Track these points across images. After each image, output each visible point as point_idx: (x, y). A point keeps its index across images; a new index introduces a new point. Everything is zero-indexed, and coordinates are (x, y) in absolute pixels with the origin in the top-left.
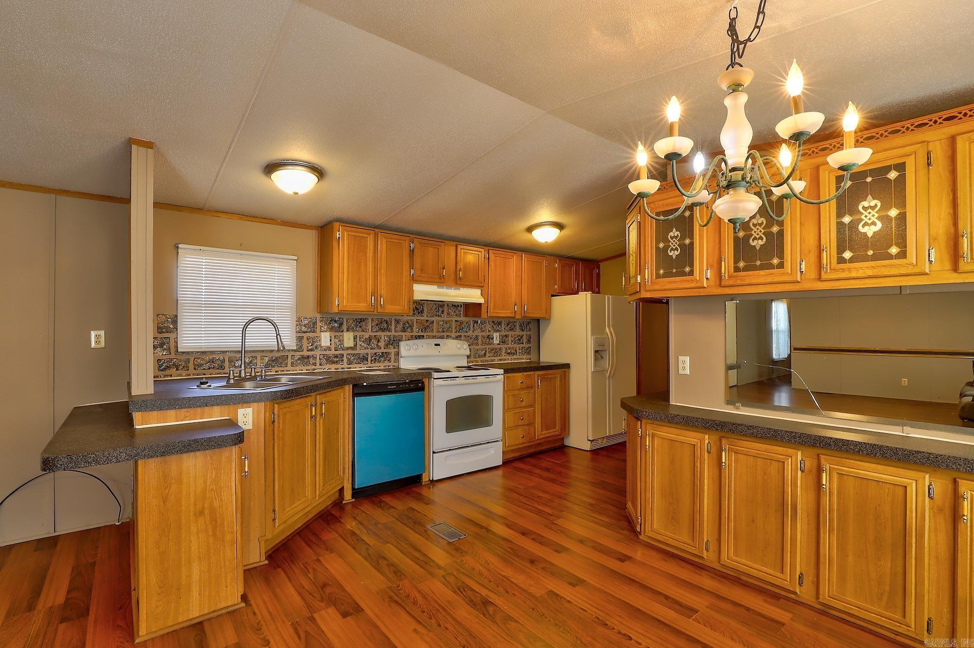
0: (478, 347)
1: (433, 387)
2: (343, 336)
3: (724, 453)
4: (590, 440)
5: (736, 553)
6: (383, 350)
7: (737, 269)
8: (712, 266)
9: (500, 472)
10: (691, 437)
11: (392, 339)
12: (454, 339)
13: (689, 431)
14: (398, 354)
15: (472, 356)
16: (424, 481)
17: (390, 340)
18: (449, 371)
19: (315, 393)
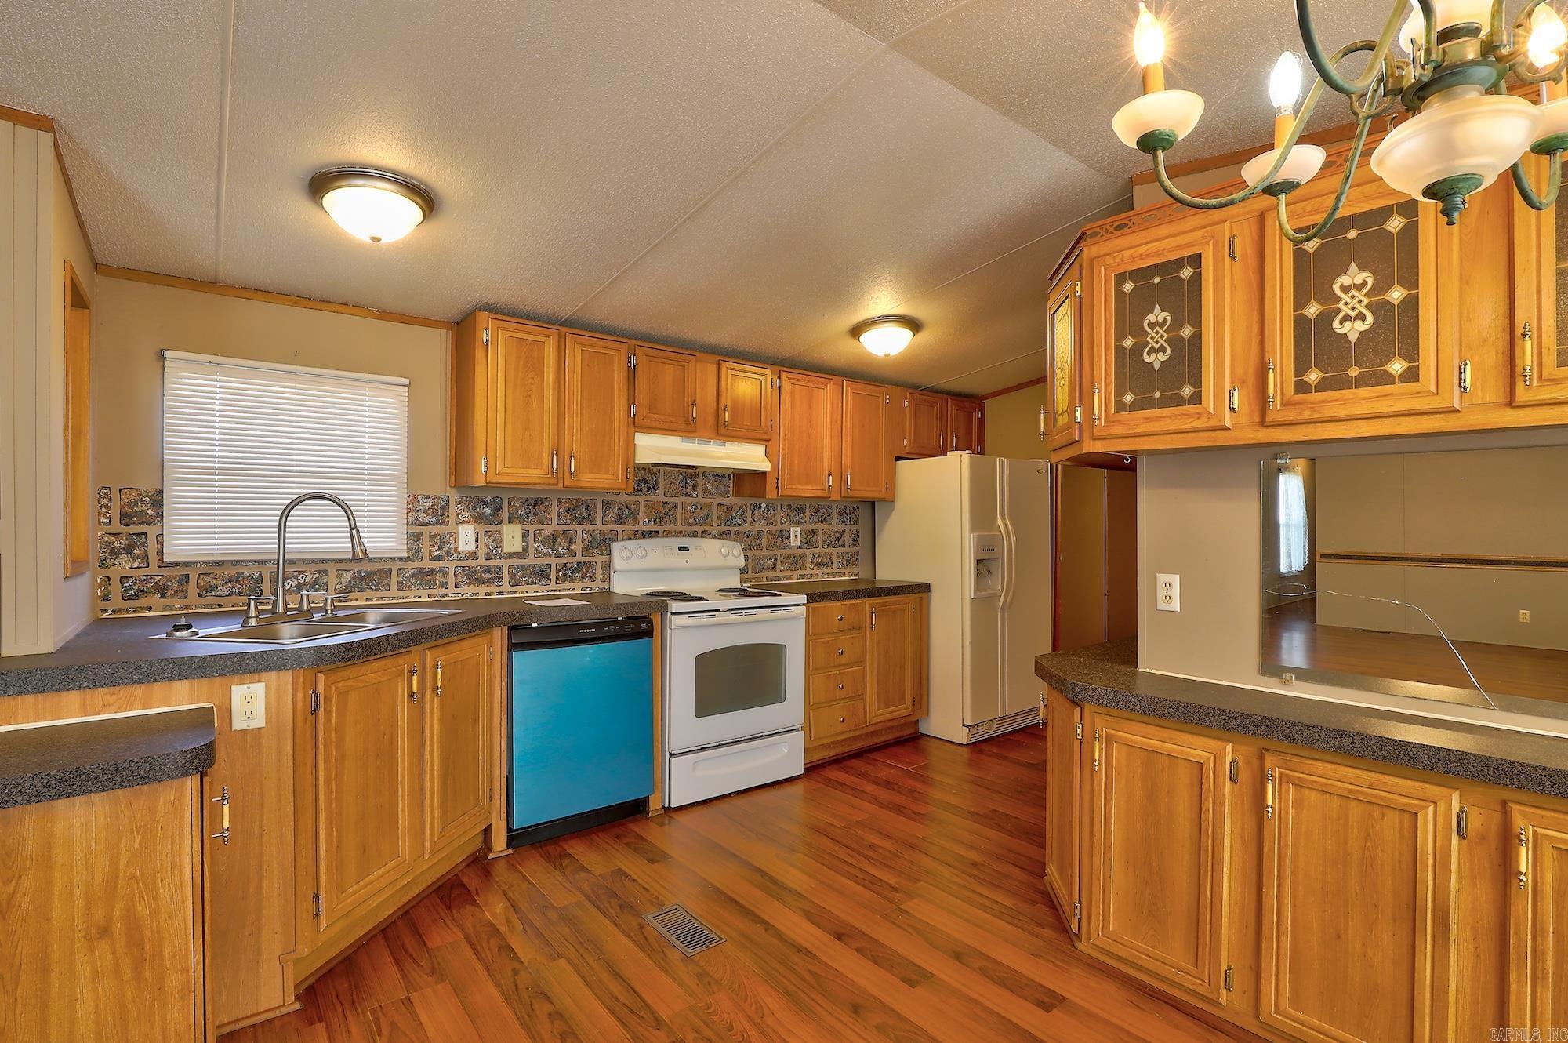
0: (762, 553)
1: (671, 629)
2: (500, 532)
3: (1270, 787)
4: (967, 726)
5: (1296, 1003)
6: (579, 558)
7: (1302, 387)
8: (1243, 383)
9: (798, 789)
10: (1196, 747)
11: (598, 537)
12: (715, 537)
13: (1191, 733)
14: (608, 566)
15: (750, 569)
16: (651, 809)
17: (594, 539)
18: (701, 599)
19: (421, 647)
